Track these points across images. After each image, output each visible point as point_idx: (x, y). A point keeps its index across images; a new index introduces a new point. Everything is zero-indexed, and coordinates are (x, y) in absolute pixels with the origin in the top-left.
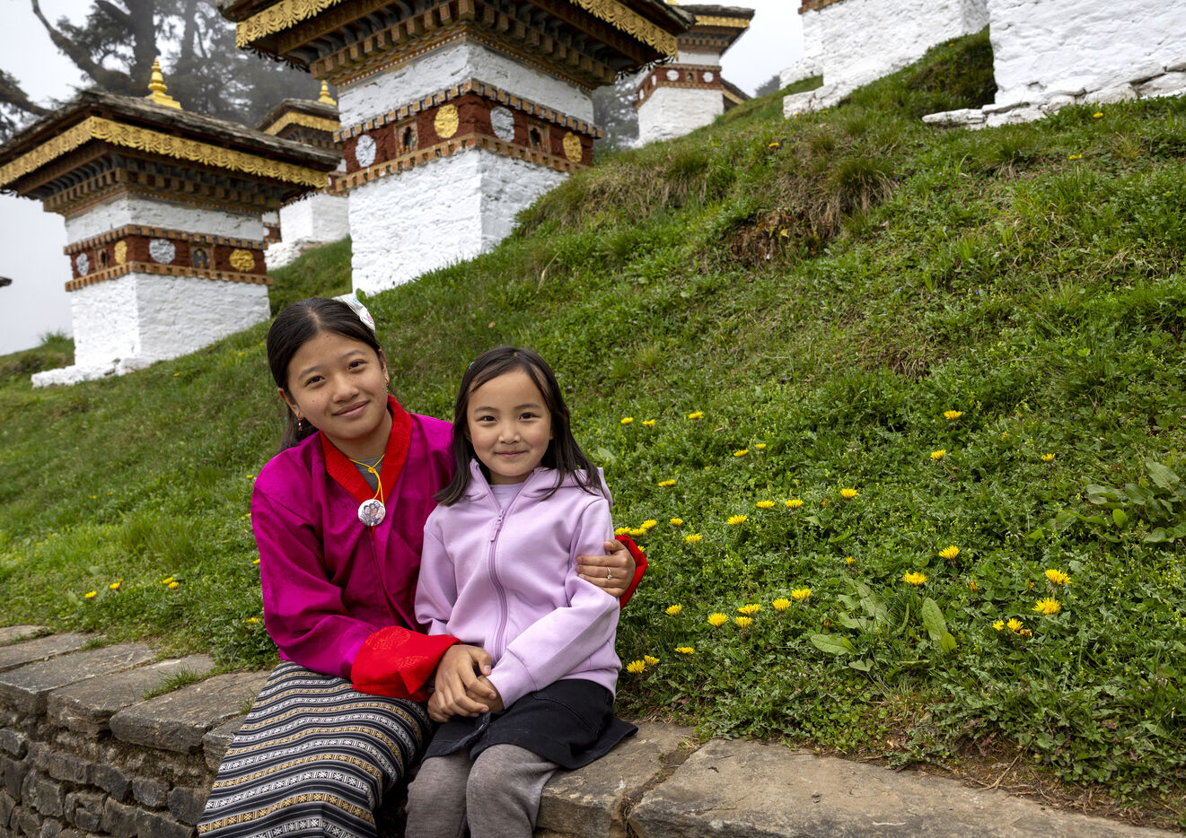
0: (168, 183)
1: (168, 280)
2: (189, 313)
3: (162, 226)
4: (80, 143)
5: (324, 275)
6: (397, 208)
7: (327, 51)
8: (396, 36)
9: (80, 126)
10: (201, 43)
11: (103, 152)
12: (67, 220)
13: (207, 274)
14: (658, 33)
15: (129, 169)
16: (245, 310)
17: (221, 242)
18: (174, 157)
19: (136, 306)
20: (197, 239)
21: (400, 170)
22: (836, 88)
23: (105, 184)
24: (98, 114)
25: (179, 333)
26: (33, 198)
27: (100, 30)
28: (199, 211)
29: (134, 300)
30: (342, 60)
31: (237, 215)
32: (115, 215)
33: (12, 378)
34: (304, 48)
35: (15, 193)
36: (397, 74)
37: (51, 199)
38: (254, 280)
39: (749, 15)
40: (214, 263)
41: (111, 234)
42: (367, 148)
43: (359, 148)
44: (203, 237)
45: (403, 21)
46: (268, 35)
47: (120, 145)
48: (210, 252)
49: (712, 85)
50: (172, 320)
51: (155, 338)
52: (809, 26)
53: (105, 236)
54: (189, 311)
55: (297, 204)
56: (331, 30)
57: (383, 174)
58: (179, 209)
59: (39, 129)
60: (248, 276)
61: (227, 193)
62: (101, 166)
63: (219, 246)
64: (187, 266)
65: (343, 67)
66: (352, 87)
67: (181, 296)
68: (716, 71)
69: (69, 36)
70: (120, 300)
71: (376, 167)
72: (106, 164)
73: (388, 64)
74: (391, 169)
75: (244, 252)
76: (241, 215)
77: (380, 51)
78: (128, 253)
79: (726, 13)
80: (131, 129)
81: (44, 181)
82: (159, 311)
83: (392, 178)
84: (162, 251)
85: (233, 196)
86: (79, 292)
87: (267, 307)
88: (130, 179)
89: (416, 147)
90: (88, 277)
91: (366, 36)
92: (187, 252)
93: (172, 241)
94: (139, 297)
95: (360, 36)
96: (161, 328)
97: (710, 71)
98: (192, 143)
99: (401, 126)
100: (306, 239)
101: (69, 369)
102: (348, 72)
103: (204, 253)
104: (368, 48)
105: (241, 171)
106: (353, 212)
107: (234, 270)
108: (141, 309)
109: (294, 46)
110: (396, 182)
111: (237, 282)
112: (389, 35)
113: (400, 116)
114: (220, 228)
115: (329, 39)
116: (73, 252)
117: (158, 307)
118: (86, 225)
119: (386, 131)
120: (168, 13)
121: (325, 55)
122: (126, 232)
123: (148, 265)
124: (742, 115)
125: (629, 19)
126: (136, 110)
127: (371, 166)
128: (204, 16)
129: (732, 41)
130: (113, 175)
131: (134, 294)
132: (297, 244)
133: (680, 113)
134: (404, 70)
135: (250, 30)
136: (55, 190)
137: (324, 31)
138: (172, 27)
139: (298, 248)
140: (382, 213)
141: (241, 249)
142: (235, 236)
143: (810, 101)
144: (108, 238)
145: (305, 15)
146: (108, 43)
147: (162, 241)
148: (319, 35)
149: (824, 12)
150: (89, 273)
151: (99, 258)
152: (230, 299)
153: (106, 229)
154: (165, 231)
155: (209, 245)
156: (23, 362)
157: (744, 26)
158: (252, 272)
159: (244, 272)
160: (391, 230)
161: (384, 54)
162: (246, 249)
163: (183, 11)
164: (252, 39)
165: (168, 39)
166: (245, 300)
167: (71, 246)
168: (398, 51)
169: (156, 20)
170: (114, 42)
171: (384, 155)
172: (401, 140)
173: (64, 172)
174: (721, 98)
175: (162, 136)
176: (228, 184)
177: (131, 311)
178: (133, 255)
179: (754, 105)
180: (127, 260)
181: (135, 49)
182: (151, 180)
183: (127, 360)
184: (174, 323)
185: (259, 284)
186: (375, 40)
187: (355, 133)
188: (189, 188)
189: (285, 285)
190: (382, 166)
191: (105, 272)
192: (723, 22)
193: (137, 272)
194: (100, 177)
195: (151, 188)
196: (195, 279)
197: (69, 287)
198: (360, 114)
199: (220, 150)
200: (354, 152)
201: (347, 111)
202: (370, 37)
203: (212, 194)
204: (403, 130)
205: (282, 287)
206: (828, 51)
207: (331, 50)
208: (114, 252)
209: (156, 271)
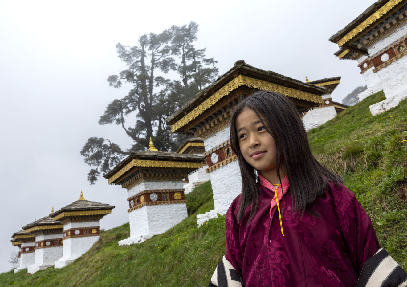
0: (155, 175)
1: (156, 206)
2: (163, 217)
3: (153, 189)
4: (130, 168)
5: (204, 196)
6: (227, 177)
7: (199, 128)
8: (221, 119)
9: (130, 163)
10: (163, 126)
11: (137, 169)
12: (128, 190)
13: (167, 203)
14: (314, 97)
15: (144, 173)
16: (179, 213)
17: (171, 191)
18: (156, 167)
19: (147, 217)
20: (164, 191)
21: (227, 163)
22: (394, 98)
23: (138, 179)
24: (135, 158)
25: (160, 224)
26: (119, 184)
27: (138, 128)
28: (164, 182)
29: (146, 215)
30: (204, 130)
31: (175, 181)
32: (140, 188)
33: (114, 241)
34: (193, 129)
35: (115, 184)
36: (222, 131)
37: (124, 184)
38: (181, 202)
39: (339, 78)
40: (169, 198)
41: (139, 194)
42: (215, 157)
43: (212, 158)
44: (166, 190)
45: (222, 114)
46: (181, 127)
47: (141, 167)
48: (168, 195)
49: (329, 105)
50: (157, 220)
51: (153, 227)
52: (367, 77)
53: (138, 194)
54: (163, 216)
55: (193, 174)
56: (200, 122)
57: (221, 165)
58: (158, 183)
59: (120, 165)
60: (180, 201)
61: (172, 175)
62: (136, 173)
63: (170, 192)
64: (161, 201)
65: (205, 132)
66: (208, 138)
67: (160, 211)
68: (330, 100)
69: (131, 131)
70: (143, 215)
71: (218, 163)
72: (137, 172)
73: (219, 128)
74: (224, 163)
75: (178, 193)
76: (176, 181)
77: (216, 125)
78: (144, 199)
79: (329, 80)
80: (144, 161)
81: (122, 180)
82: (153, 217)
83: (224, 166)
84: (154, 197)
85: (174, 176)
86: (131, 212)
87: (186, 211)
88: (144, 176)
89: (231, 154)
90: (133, 208)
91: (211, 121)
92: (161, 196)
93: (156, 193)
94: (148, 214)
95: (209, 121)
96: (155, 223)
97: (328, 100)
98: (161, 162)
99: (225, 148)
100: (196, 182)
101: (129, 238)
102: (206, 133)
103: (166, 196)
104: (212, 125)
105: (176, 168)
106: (212, 180)
107: (175, 200)
108: (148, 217)
109: (189, 129)
110: (226, 168)
111: (176, 204)
112: (218, 120)
113: (225, 145)
114: (170, 186)
115: (199, 124)
116: (130, 200)
117: (153, 216)
118: (133, 191)
119: (221, 151)
120: (154, 120)
121: (199, 129)
122: (144, 193)
123: (150, 203)
124: (347, 114)
125: (303, 95)
126: (145, 155)
127: (217, 163)
128: (164, 118)
129: (334, 88)
130: (140, 175)
131: (146, 213)
132: (194, 184)
133: (319, 117)
134: (225, 129)
135: (175, 127)
136: (125, 181)
137: (198, 122)
138: (156, 123)
139: (194, 185)
140: (222, 179)
141: (177, 192)
142: (175, 188)
143: (382, 106)
144: (139, 195)
145: (191, 119)
146: (140, 131)
147: (154, 194)
148: (196, 124)
149: (378, 72)
150: (134, 206)
151: (137, 201)
152: (175, 210)
153: (138, 192)
154: (154, 191)
155: (167, 193)
156: (117, 236)
157: (338, 83)
158: (181, 199)
159: (179, 200)
160: (226, 185)
161: (217, 126)
162: (179, 192)
163: (158, 118)
164: (176, 129)
165: (155, 126)
166: (179, 209)
167: (129, 198)
168: (222, 124)
169: (152, 122)
170: (142, 130)
171: (221, 159)
172: (226, 153)
173: (127, 176)
174: (334, 108)
175: (153, 161)
176: (172, 172)
177: (145, 218)
178: (145, 200)
179: (351, 109)
180: (144, 202)
181: (147, 131)
182: (150, 175)
183: (145, 236)
184: (158, 221)
185: (183, 203)
186: (214, 122)
187: (210, 153)
188: (161, 175)
189: (191, 200)
190: (221, 163)
191: (138, 206)
192: (329, 83)
193: (147, 205)
194: (136, 176)
195: (150, 178)
196: (164, 205)
197: (129, 211)
198: (211, 146)
199: (169, 162)
200: (210, 159)
201: (207, 146)
202: (212, 121)
203: (168, 176)
204: (226, 149)
205: (190, 201)
206: (385, 86)
207: (200, 128)
208: (140, 199)
209: (152, 204)
